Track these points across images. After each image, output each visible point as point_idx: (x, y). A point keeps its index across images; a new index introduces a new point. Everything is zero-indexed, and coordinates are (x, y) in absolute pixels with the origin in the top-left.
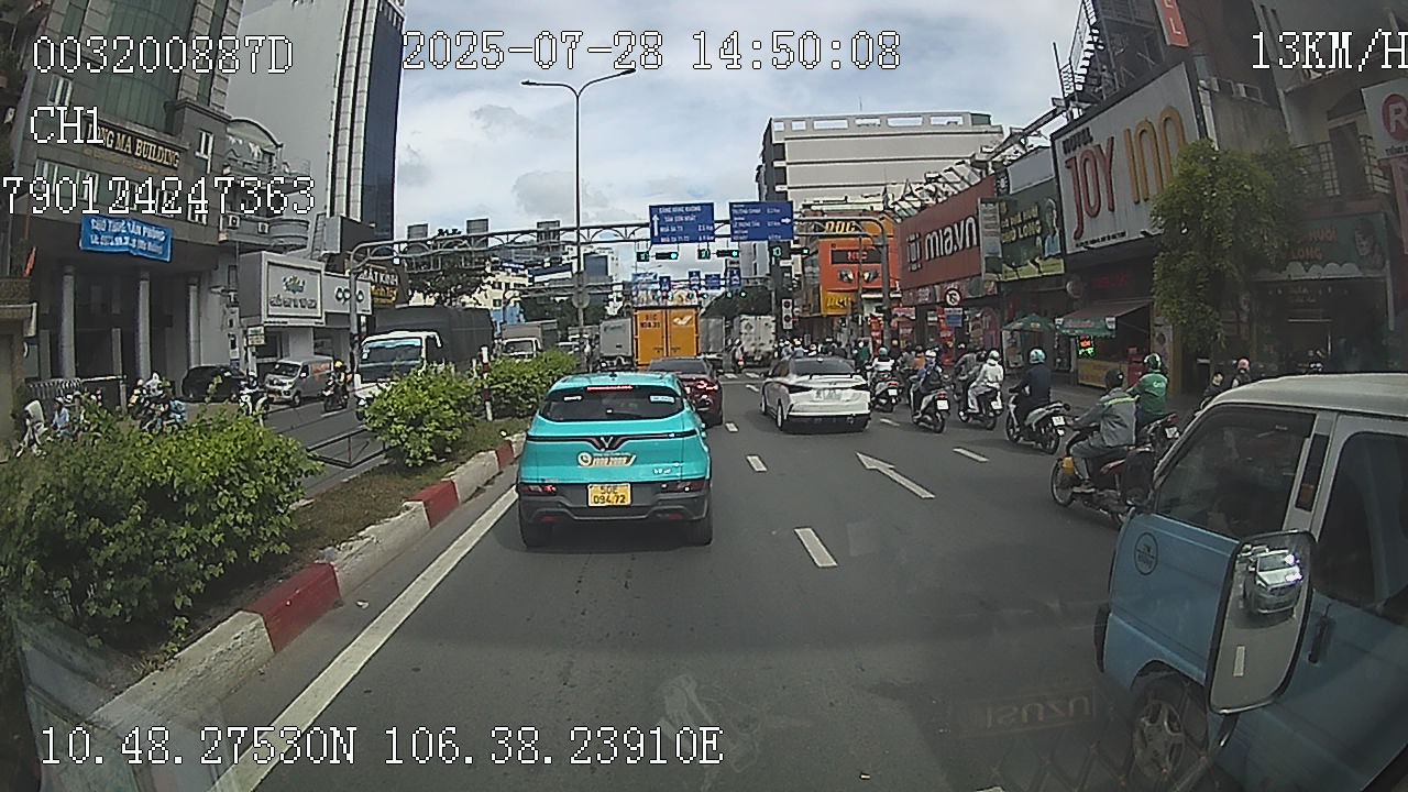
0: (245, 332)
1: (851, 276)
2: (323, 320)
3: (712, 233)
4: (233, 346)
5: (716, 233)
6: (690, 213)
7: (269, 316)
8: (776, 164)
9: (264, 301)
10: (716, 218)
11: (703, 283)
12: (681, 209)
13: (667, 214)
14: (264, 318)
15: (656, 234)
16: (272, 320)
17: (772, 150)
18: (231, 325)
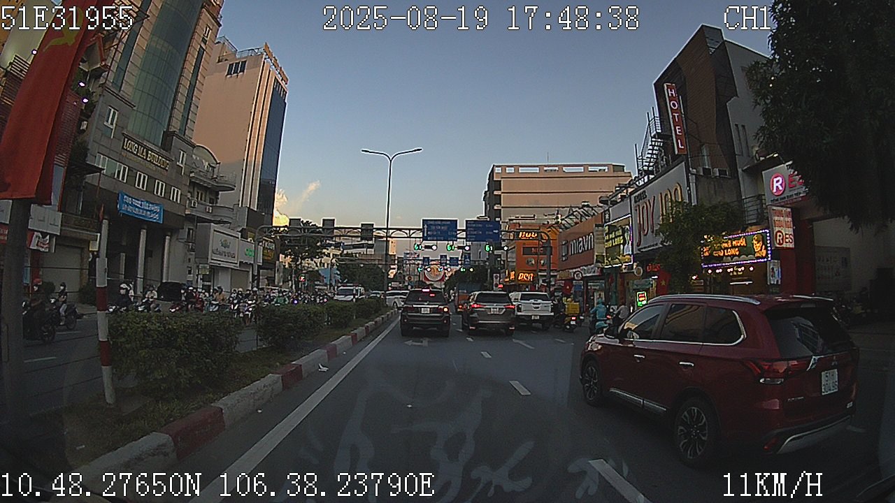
0: (198, 266)
1: (533, 263)
2: (238, 265)
3: (456, 237)
4: (190, 273)
5: (458, 236)
6: (444, 225)
7: (212, 259)
8: (496, 193)
9: (210, 252)
10: (458, 228)
11: (448, 262)
12: (439, 223)
13: (431, 225)
14: (210, 261)
15: (425, 235)
16: (213, 261)
17: (494, 184)
18: (190, 261)
